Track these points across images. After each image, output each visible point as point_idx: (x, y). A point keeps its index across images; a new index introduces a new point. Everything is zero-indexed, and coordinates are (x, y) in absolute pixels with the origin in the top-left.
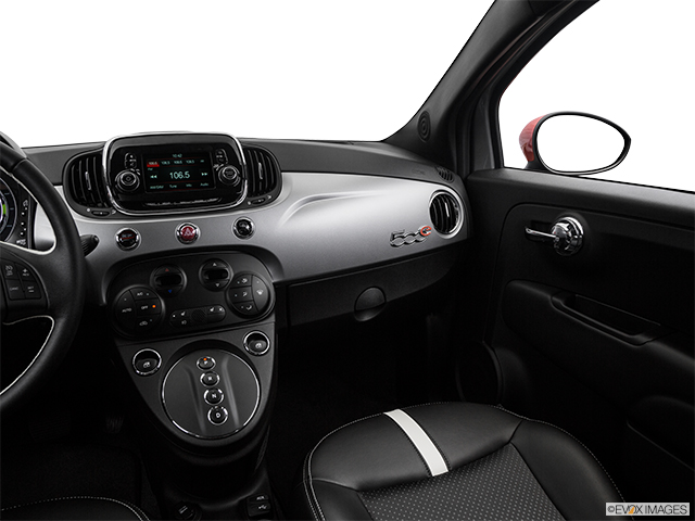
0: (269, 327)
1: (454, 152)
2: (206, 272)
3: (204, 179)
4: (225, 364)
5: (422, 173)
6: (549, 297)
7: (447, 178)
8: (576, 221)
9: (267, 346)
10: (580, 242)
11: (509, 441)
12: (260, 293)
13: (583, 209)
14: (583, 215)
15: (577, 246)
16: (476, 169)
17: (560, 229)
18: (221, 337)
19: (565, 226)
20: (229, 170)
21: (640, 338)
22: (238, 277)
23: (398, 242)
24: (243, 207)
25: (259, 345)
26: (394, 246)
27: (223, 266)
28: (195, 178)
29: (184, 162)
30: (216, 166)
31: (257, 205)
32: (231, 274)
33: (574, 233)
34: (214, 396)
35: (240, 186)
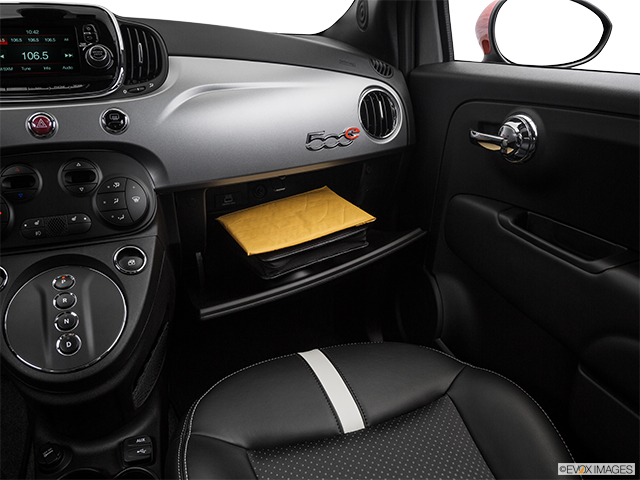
0: (149, 242)
1: (395, 43)
2: (68, 174)
3: (68, 61)
4: (86, 285)
5: (353, 65)
6: (496, 214)
7: (384, 72)
8: (529, 120)
9: (144, 264)
10: (532, 146)
11: (446, 393)
12: (136, 200)
13: (539, 104)
14: (537, 111)
15: (528, 150)
16: (423, 62)
17: (510, 130)
18: (85, 252)
19: (515, 126)
20: (98, 49)
21: (599, 264)
22: (108, 180)
23: (315, 144)
24: (117, 95)
25: (132, 262)
26: (310, 149)
27: (89, 166)
28: (56, 59)
29: (42, 41)
30: (83, 45)
31: (135, 93)
32: (100, 176)
33: (525, 134)
34: (67, 321)
35: (114, 71)
